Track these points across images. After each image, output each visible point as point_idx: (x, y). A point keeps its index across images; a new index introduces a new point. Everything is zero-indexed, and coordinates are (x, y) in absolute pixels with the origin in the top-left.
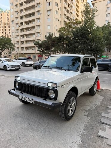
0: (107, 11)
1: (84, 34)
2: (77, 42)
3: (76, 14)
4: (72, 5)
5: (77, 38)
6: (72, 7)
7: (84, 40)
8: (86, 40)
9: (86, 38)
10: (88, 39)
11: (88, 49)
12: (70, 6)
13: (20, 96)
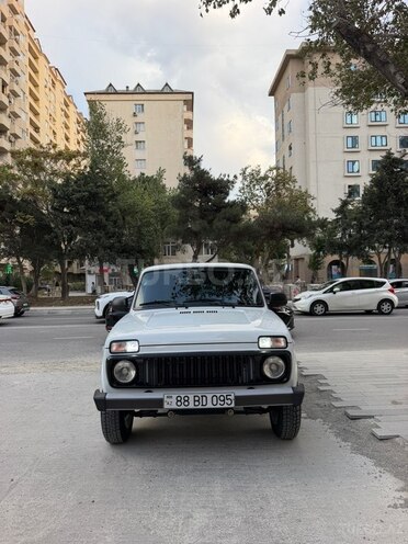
0: (136, 133)
1: (94, 196)
2: (70, 222)
3: (32, 122)
4: (16, 88)
5: (65, 210)
6: (16, 95)
7: (94, 217)
8: (101, 217)
9: (100, 209)
10: (108, 216)
11: (111, 248)
12: (7, 91)
13: (174, 396)
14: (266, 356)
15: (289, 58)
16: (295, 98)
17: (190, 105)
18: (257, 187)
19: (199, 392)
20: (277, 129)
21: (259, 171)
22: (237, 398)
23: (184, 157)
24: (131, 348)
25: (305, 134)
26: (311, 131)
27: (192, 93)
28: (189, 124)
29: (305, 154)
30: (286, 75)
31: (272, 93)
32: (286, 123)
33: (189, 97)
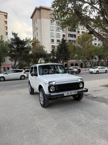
13: (66, 93)
14: (80, 83)
15: (36, 9)
16: (38, 20)
17: (6, 16)
18: (30, 43)
19: (71, 91)
20: (33, 28)
21: (30, 39)
22: (78, 92)
23: (12, 33)
24: (54, 83)
25: (41, 30)
26: (43, 30)
27: (7, 13)
28: (6, 22)
29: (41, 36)
30: (35, 14)
31: (32, 18)
32: (36, 27)
33: (6, 14)
